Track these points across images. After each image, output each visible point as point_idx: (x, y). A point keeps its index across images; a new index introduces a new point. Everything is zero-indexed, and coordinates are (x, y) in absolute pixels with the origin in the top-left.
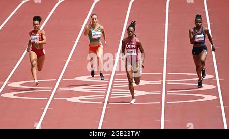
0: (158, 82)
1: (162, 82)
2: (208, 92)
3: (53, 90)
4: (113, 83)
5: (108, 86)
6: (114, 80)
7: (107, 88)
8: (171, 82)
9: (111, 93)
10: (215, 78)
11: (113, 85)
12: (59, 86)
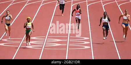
0: (66, 40)
1: (67, 40)
2: (86, 45)
3: (21, 42)
4: (47, 40)
5: (44, 41)
6: (47, 39)
7: (44, 42)
8: (71, 40)
9: (45, 44)
10: (90, 39)
11: (46, 41)
12: (23, 41)
